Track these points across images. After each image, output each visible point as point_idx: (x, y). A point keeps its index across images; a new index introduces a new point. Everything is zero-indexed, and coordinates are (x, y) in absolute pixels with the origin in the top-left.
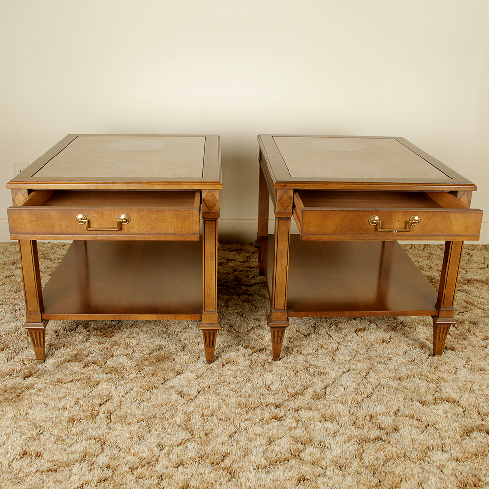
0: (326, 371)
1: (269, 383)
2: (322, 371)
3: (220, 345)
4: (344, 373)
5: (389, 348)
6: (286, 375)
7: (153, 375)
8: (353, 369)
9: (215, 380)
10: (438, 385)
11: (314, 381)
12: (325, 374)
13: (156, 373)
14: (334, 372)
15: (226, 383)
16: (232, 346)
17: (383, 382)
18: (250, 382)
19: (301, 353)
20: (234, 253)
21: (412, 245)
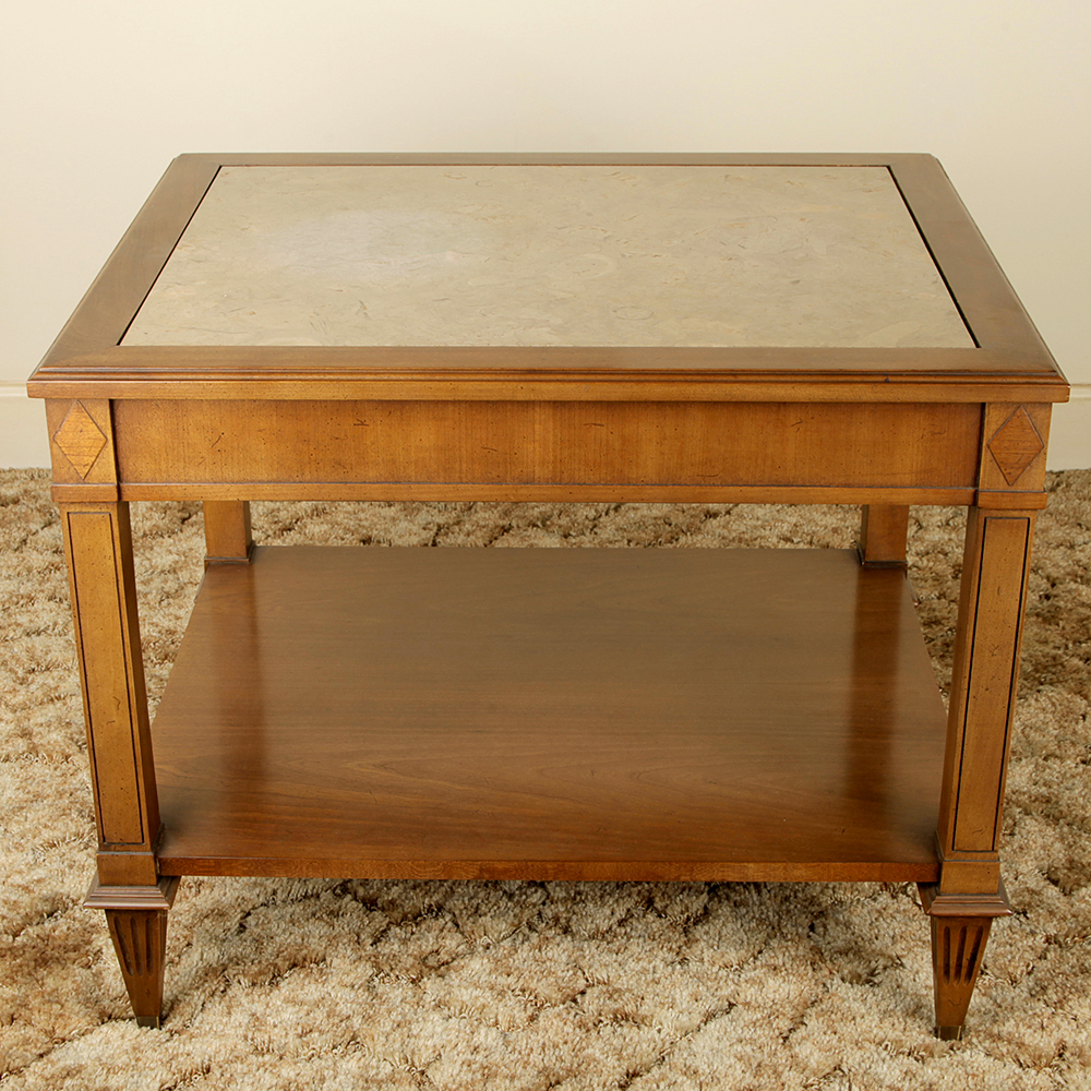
0: (644, 1010)
1: (425, 1056)
2: (628, 1009)
3: (275, 893)
4: (709, 1017)
5: (899, 917)
6: (497, 1023)
7: (13, 1020)
8: (747, 1004)
9: (230, 1043)
10: (1059, 1078)
11: (590, 1051)
12: (638, 1021)
13: (23, 1011)
14: (672, 1014)
15: (267, 1057)
16: (318, 897)
17: (852, 1059)
18: (358, 1054)
19: (566, 931)
20: (392, 512)
21: (1059, 474)
